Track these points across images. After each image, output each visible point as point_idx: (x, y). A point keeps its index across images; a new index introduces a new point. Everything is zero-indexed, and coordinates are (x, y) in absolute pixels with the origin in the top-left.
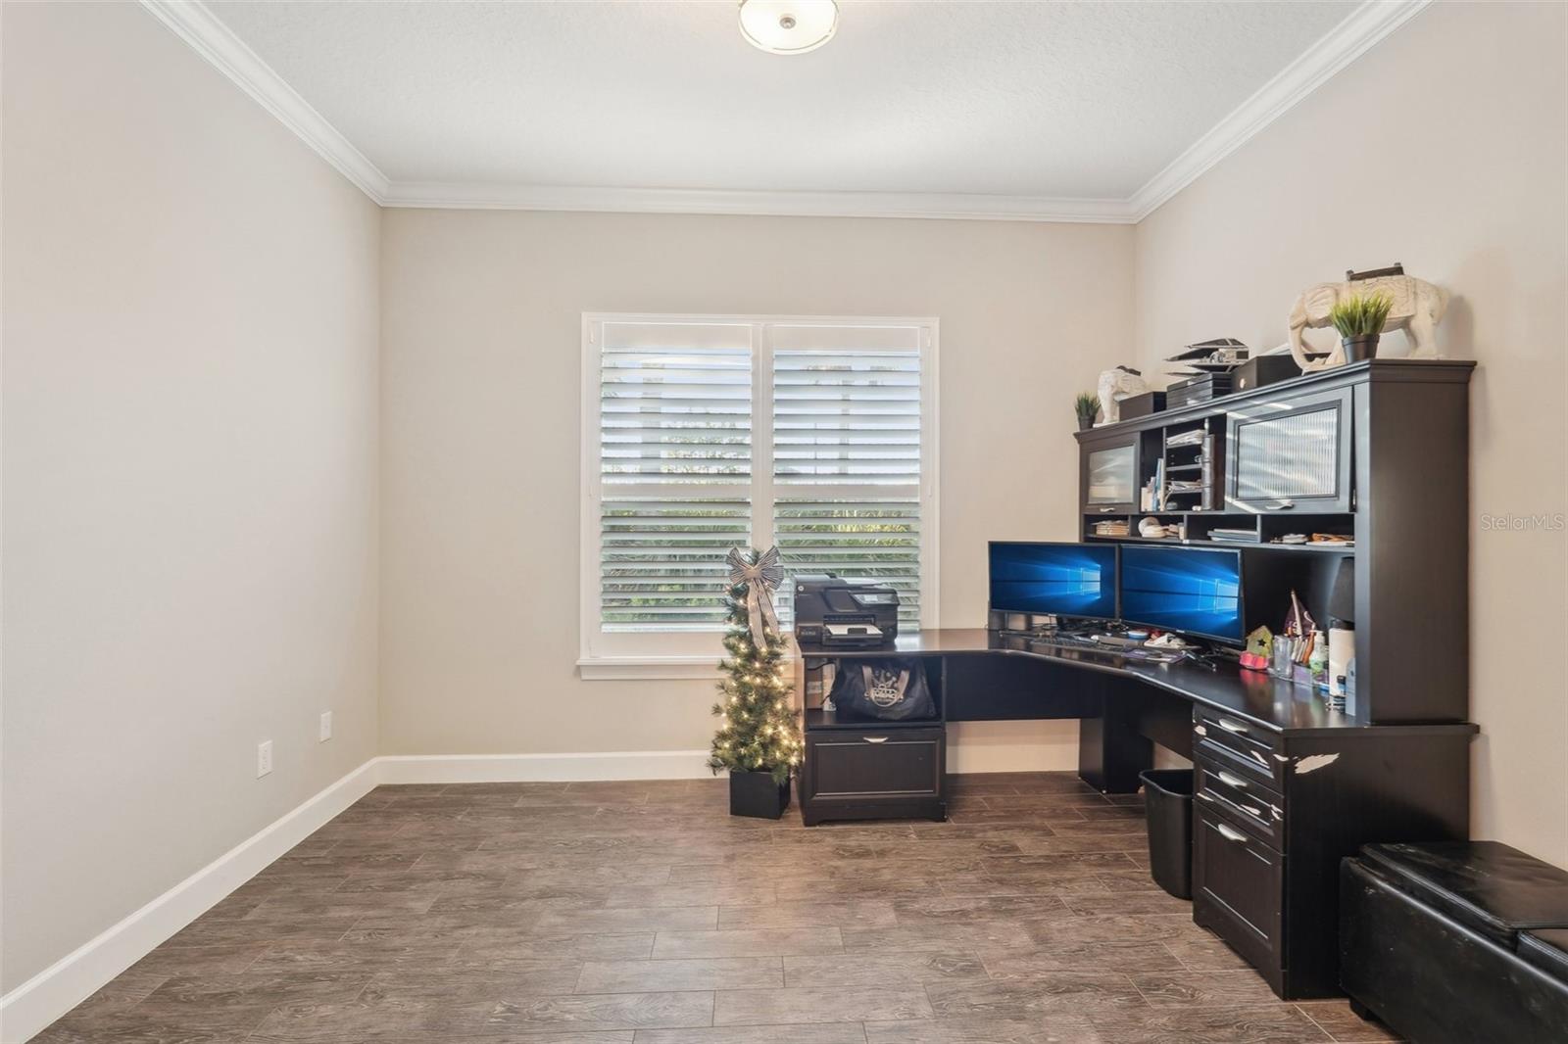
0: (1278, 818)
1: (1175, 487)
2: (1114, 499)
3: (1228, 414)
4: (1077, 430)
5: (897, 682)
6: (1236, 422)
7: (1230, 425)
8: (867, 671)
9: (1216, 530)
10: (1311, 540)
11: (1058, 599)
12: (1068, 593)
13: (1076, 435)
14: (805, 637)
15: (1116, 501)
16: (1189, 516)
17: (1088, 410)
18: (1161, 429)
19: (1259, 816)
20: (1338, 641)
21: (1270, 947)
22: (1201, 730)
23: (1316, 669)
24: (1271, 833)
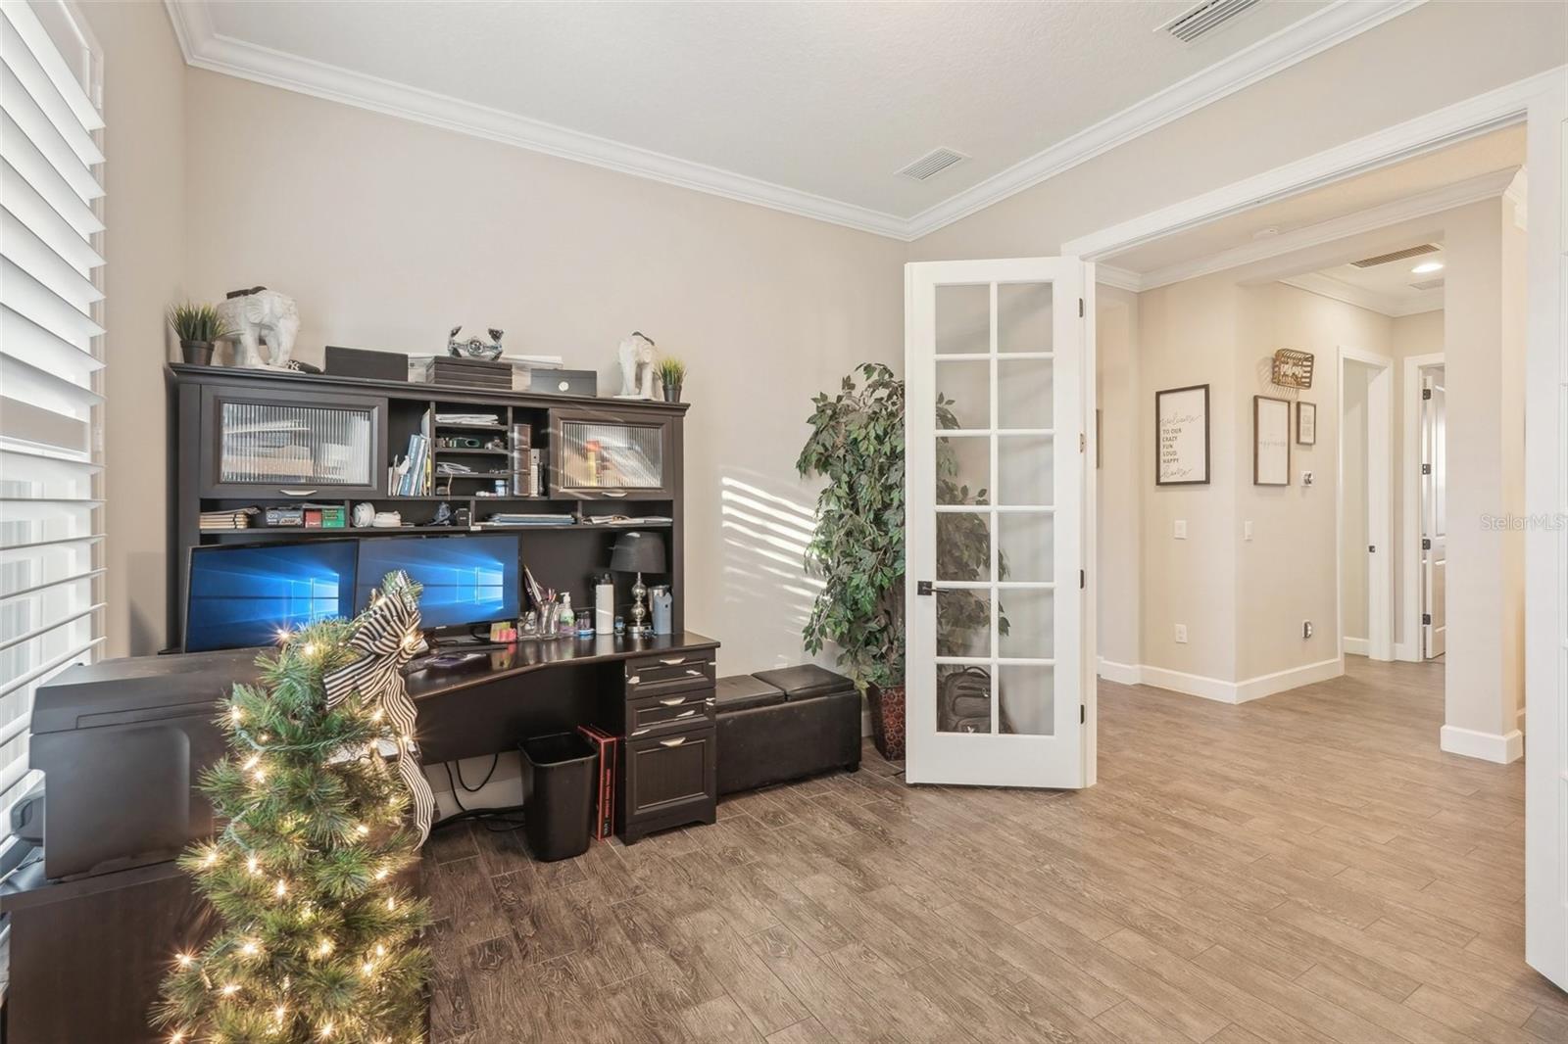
0: (712, 705)
1: (448, 470)
3: (550, 410)
6: (561, 419)
7: (552, 420)
16: (477, 502)
18: (427, 402)
19: (695, 714)
20: (605, 593)
21: (706, 797)
22: (635, 680)
23: (571, 621)
24: (705, 718)
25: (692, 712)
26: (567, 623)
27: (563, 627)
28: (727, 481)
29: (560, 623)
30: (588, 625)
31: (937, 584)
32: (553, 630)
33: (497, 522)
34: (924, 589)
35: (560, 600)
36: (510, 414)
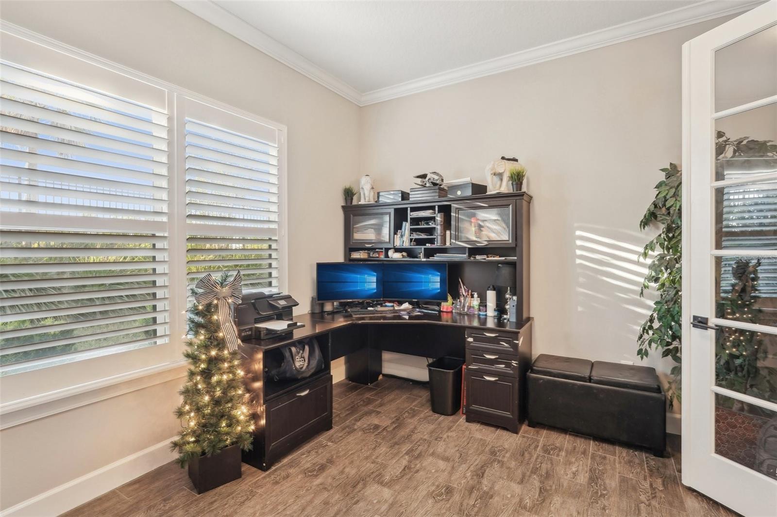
0: (516, 365)
1: (415, 236)
2: (372, 240)
3: (452, 205)
4: (343, 204)
5: (303, 353)
6: (457, 208)
7: (453, 210)
8: (293, 349)
9: (437, 254)
10: (488, 257)
11: (353, 292)
12: (359, 288)
13: (343, 207)
14: (245, 336)
15: (373, 241)
16: (425, 248)
17: (349, 194)
18: (407, 208)
19: (505, 367)
20: (491, 295)
21: (511, 416)
22: (470, 340)
23: (477, 307)
24: (511, 372)
25: (504, 366)
26: (473, 307)
27: (472, 309)
28: (578, 233)
29: (470, 307)
30: (484, 310)
31: (714, 321)
32: (466, 310)
33: (437, 258)
34: (700, 323)
35: (472, 296)
36: (437, 209)
